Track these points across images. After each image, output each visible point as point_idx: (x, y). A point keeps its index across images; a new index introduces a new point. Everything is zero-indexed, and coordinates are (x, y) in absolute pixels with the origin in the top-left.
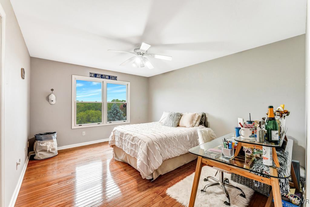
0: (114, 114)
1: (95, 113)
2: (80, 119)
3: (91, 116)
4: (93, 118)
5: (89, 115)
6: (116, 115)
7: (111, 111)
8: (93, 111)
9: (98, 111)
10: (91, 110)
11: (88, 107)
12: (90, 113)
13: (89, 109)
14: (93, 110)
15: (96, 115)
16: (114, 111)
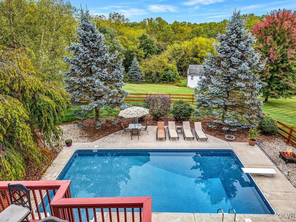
0: (230, 45)
1: (207, 43)
2: (183, 53)
3: (199, 48)
4: (202, 51)
5: (196, 47)
6: (236, 47)
7: (224, 35)
8: (204, 40)
9: (212, 38)
10: (201, 37)
11: (197, 32)
12: (198, 43)
13: (198, 36)
14: (203, 37)
15: (208, 46)
16: (232, 36)
